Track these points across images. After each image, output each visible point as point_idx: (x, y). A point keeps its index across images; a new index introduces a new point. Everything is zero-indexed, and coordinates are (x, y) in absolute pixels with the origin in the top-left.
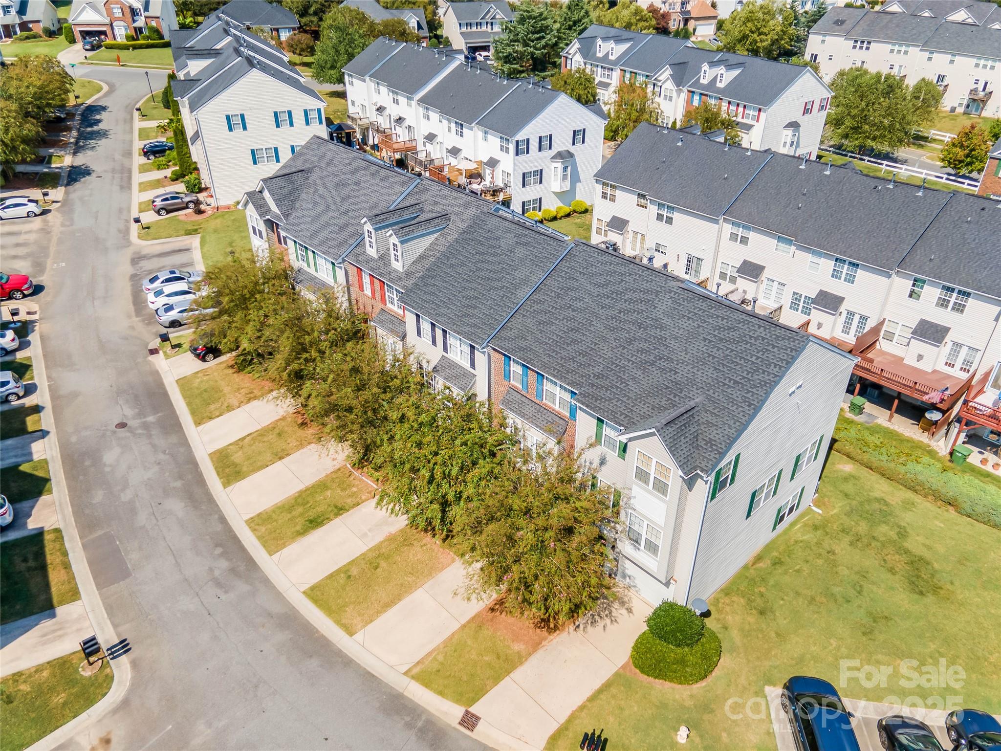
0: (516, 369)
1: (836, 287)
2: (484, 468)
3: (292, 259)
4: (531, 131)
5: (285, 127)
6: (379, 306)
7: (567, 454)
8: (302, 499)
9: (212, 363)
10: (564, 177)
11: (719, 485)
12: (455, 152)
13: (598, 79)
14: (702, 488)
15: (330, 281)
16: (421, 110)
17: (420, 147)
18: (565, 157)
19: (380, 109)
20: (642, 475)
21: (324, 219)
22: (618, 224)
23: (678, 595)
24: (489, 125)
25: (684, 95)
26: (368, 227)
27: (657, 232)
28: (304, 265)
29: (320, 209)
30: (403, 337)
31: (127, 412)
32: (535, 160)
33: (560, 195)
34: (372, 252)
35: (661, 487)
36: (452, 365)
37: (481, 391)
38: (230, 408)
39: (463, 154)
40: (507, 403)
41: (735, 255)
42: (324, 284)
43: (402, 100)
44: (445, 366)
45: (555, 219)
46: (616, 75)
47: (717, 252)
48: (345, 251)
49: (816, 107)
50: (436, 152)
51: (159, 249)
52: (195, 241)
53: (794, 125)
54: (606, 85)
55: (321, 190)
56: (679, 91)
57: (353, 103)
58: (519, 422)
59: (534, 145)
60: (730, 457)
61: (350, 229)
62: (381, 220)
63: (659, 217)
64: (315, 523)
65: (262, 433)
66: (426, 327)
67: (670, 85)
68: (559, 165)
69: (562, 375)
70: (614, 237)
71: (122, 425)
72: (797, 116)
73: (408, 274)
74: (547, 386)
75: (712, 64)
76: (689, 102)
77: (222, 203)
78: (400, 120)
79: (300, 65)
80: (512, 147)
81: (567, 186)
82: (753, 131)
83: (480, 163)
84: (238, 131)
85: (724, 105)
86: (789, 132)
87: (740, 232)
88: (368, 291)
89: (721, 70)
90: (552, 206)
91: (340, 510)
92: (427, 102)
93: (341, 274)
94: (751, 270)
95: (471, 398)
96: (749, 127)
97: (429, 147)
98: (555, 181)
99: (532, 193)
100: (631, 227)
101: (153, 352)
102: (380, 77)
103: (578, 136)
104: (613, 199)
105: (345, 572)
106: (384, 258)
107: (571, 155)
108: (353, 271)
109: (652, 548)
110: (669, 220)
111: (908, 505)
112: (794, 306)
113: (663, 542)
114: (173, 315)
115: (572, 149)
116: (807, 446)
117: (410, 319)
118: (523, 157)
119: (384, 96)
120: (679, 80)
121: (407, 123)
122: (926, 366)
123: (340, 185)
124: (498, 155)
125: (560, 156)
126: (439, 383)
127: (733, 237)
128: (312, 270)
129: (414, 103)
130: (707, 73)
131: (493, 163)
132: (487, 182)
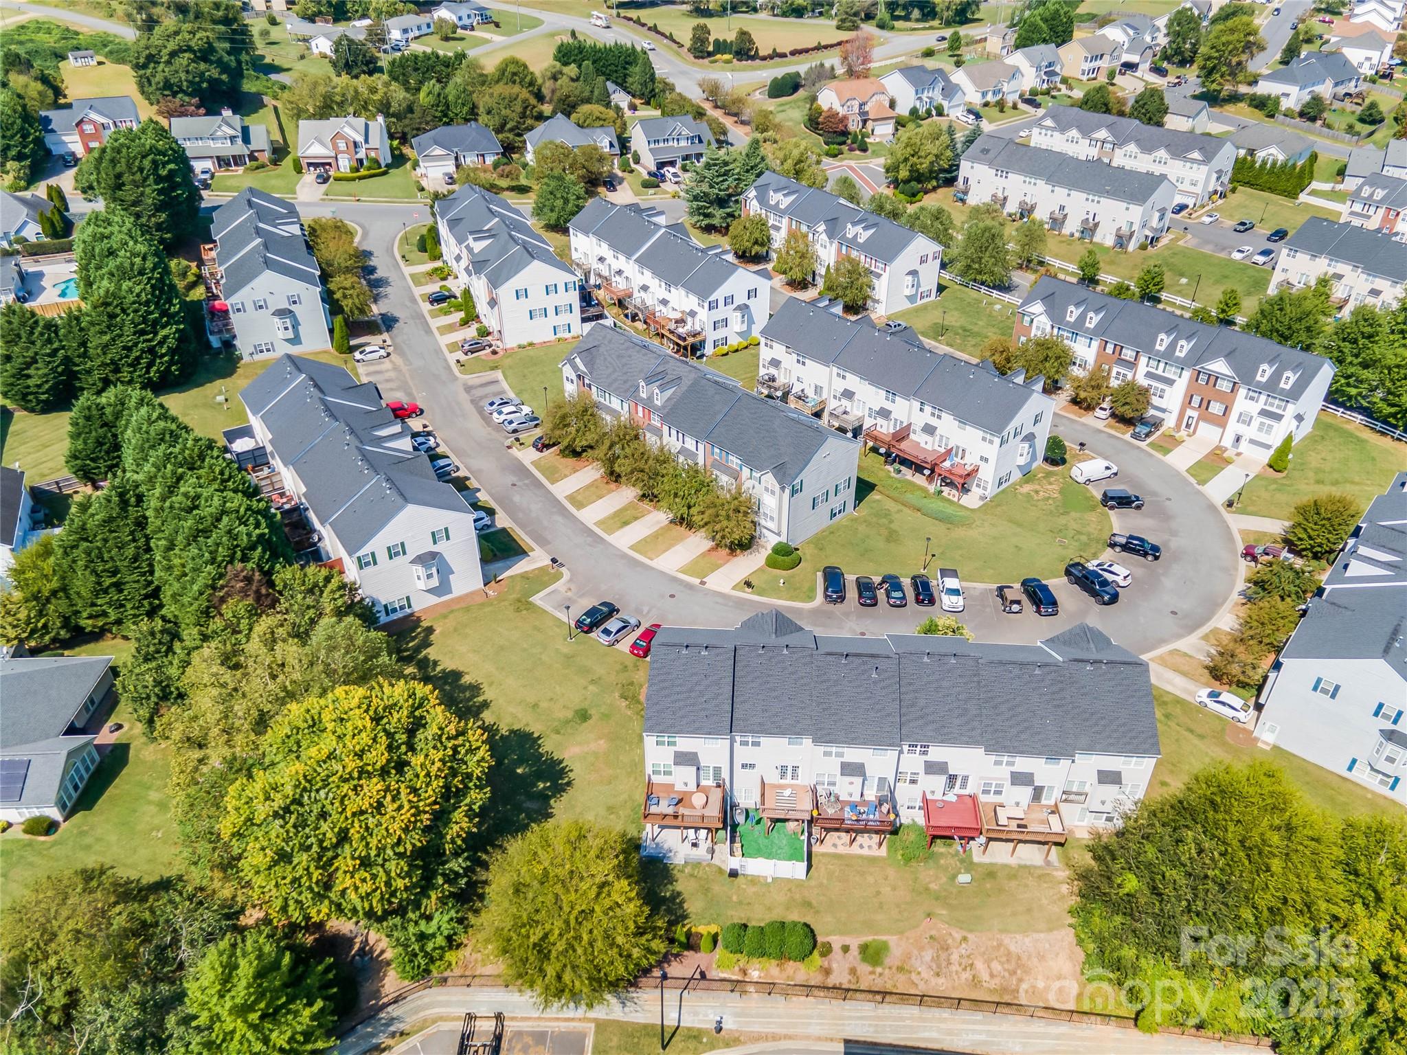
0: (716, 450)
1: (888, 405)
2: (704, 489)
3: (594, 397)
4: (719, 294)
5: (552, 294)
6: (647, 422)
7: (739, 487)
8: (617, 514)
9: (547, 453)
10: (743, 322)
11: (793, 492)
12: (664, 302)
13: (771, 222)
14: (787, 491)
15: (619, 408)
16: (637, 267)
17: (636, 295)
18: (744, 308)
19: (601, 259)
20: (767, 489)
21: (613, 377)
22: (775, 363)
23: (783, 539)
24: (690, 288)
25: (835, 245)
26: (642, 383)
27: (798, 370)
28: (602, 400)
29: (610, 370)
30: (661, 437)
31: (514, 479)
32: (722, 312)
33: (740, 334)
34: (644, 396)
35: (773, 493)
36: (687, 450)
37: (701, 461)
38: (566, 476)
39: (670, 305)
40: (713, 466)
41: (839, 385)
42: (615, 411)
43: (622, 258)
44: (683, 451)
45: (737, 351)
46: (785, 221)
47: (830, 384)
48: (629, 394)
49: (930, 257)
50: (650, 300)
51: (477, 381)
52: (498, 375)
53: (914, 273)
54: (778, 229)
55: (609, 359)
56: (831, 243)
57: (576, 249)
58: (718, 473)
59: (721, 303)
60: (798, 480)
61: (630, 383)
62: (649, 381)
63: (798, 361)
64: (626, 523)
65: (588, 487)
66: (674, 432)
67: (824, 237)
68: (739, 314)
69: (736, 452)
70: (773, 371)
71: (514, 485)
72: (916, 266)
73: (664, 407)
74: (730, 457)
75: (854, 224)
76: (839, 250)
77: (508, 346)
78: (620, 272)
79: (507, 189)
80: (706, 305)
81: (745, 328)
82: (882, 278)
83: (683, 312)
84: (523, 299)
85: (863, 257)
86: (910, 278)
87: (842, 373)
88: (640, 414)
89: (859, 229)
90: (735, 341)
91: (636, 519)
92: (642, 262)
93: (626, 406)
94: (848, 394)
95: (696, 464)
96: (879, 276)
97: (643, 294)
98: (736, 324)
99: (720, 334)
100: (783, 365)
101: (509, 447)
102: (601, 235)
103: (752, 293)
104: (771, 347)
105: (645, 540)
106: (650, 398)
107: (747, 306)
108: (633, 404)
109: (772, 518)
110: (804, 364)
111: (899, 511)
112: (870, 416)
113: (775, 516)
114: (514, 426)
115: (748, 302)
116: (841, 481)
117: (666, 429)
118: (713, 311)
119: (604, 250)
120: (831, 234)
121: (625, 275)
122: (929, 447)
123: (619, 357)
124: (697, 308)
125: (739, 308)
126: (681, 459)
127: (838, 375)
128: (607, 403)
129: (631, 262)
130: (851, 231)
131: (693, 314)
132: (688, 327)
